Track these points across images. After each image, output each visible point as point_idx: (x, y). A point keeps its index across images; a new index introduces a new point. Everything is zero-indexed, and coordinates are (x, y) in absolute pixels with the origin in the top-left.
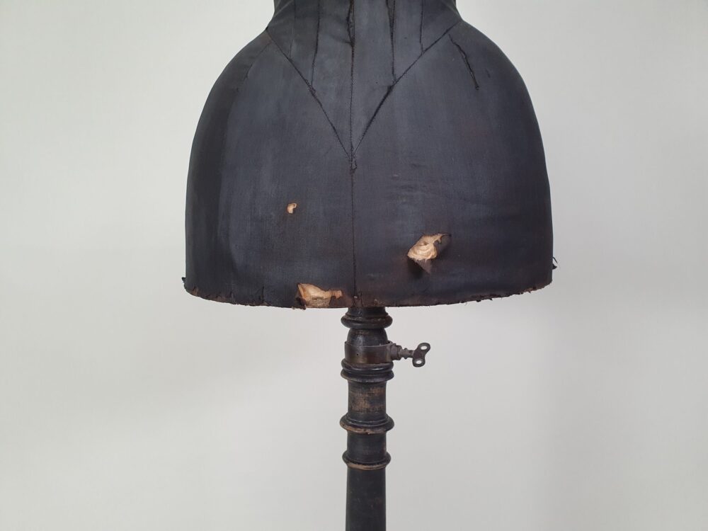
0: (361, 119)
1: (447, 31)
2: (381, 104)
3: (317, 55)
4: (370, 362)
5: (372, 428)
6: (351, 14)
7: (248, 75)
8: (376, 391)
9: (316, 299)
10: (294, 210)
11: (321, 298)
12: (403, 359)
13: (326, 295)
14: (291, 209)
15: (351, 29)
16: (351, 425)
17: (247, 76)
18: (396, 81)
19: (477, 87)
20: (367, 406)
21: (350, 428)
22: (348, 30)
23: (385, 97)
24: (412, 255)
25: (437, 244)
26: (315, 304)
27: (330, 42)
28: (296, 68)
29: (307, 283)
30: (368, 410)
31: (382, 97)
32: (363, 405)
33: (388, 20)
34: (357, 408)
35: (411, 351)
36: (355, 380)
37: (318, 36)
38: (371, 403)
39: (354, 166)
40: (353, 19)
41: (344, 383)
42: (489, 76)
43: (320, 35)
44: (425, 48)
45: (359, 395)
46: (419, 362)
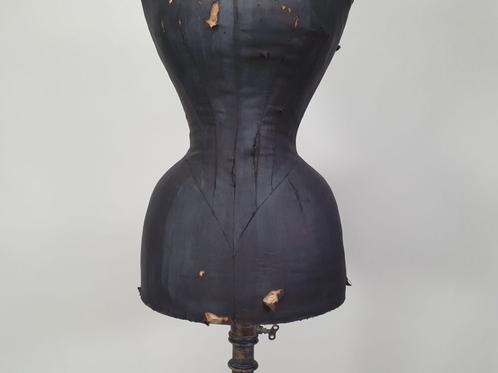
0: (239, 230)
1: (287, 175)
2: (249, 222)
3: (216, 191)
4: (244, 335)
5: (246, 369)
6: (234, 169)
7: (178, 195)
8: (248, 350)
9: (214, 320)
10: (203, 274)
11: (217, 320)
12: (263, 333)
13: (220, 319)
14: (201, 273)
15: (234, 178)
16: (234, 367)
17: (176, 195)
18: (258, 209)
19: (302, 209)
20: (243, 357)
21: (233, 368)
22: (232, 179)
23: (252, 218)
24: (265, 300)
25: (278, 295)
26: (214, 322)
27: (223, 183)
28: (204, 197)
29: (209, 312)
30: (243, 360)
31: (250, 218)
32: (241, 357)
33: (254, 173)
34: (237, 358)
35: (268, 330)
36: (236, 345)
37: (216, 179)
38: (245, 356)
39: (235, 254)
40: (235, 171)
41: (231, 345)
42: (309, 201)
43: (217, 179)
44: (274, 188)
45: (238, 351)
46: (272, 337)
